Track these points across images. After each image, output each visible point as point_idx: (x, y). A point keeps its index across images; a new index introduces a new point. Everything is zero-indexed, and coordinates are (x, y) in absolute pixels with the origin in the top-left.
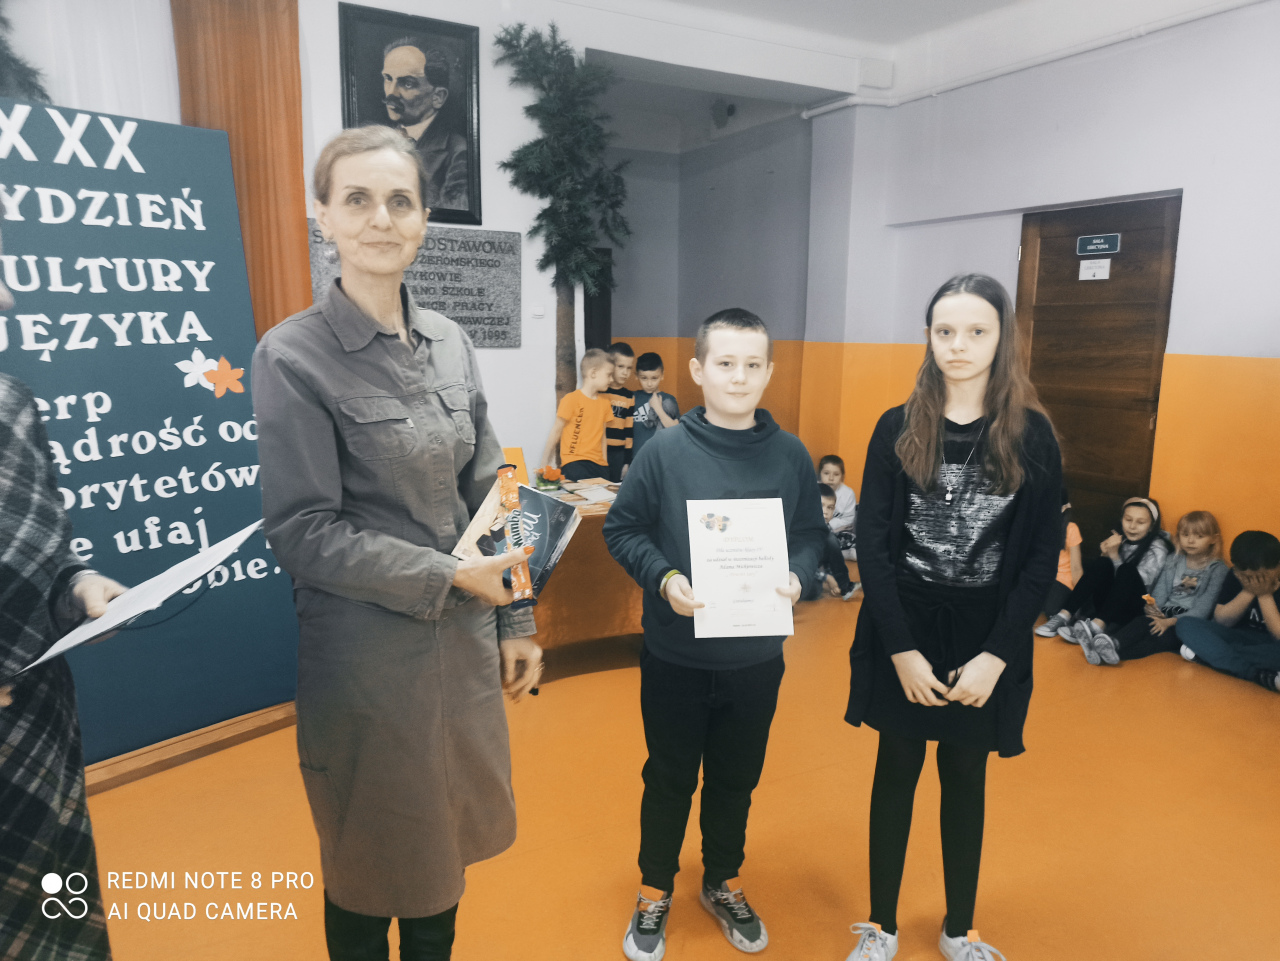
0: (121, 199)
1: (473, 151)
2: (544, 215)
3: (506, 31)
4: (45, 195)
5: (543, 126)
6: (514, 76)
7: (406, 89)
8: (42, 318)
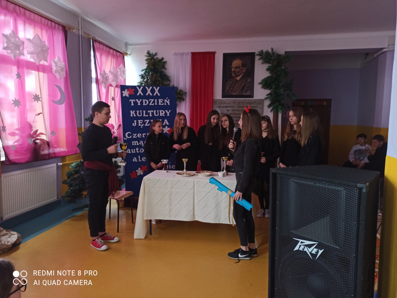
0: (156, 100)
2: (270, 94)
3: (259, 52)
4: (144, 100)
5: (271, 73)
6: (262, 62)
8: (142, 121)
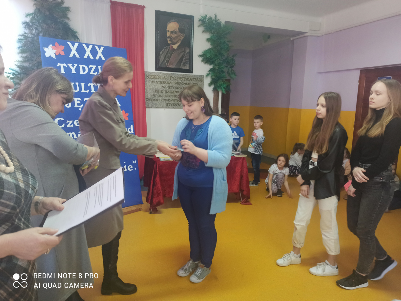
0: (99, 67)
1: (191, 52)
2: (211, 70)
3: (202, 17)
4: (81, 66)
5: (211, 44)
6: (204, 30)
7: (173, 34)
8: (79, 99)
